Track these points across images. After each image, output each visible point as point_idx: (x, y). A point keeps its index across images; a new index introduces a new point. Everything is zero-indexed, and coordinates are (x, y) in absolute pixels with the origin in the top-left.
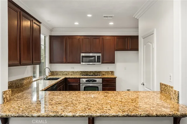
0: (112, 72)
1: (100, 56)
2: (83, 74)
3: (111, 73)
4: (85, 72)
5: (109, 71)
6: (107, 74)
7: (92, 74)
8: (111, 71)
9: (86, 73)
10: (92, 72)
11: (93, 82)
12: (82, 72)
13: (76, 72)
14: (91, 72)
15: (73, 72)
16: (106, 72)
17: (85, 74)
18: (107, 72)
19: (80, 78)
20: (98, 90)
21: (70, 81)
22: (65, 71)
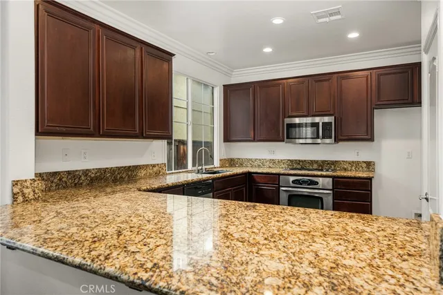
0: (369, 165)
1: (331, 123)
2: (295, 166)
3: (364, 165)
4: (299, 161)
5: (361, 160)
6: (353, 168)
7: (315, 166)
8: (365, 162)
9: (301, 163)
10: (316, 162)
11: (308, 185)
12: (291, 161)
13: (279, 162)
14: (312, 162)
15: (273, 161)
16: (352, 163)
17: (299, 167)
18: (356, 164)
19: (279, 175)
20: (322, 208)
21: (258, 180)
22: (256, 160)
